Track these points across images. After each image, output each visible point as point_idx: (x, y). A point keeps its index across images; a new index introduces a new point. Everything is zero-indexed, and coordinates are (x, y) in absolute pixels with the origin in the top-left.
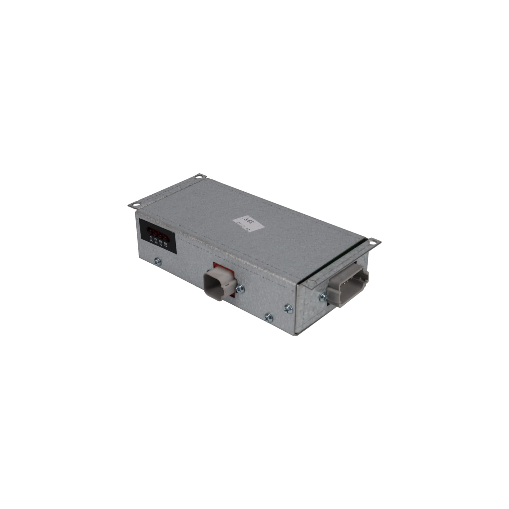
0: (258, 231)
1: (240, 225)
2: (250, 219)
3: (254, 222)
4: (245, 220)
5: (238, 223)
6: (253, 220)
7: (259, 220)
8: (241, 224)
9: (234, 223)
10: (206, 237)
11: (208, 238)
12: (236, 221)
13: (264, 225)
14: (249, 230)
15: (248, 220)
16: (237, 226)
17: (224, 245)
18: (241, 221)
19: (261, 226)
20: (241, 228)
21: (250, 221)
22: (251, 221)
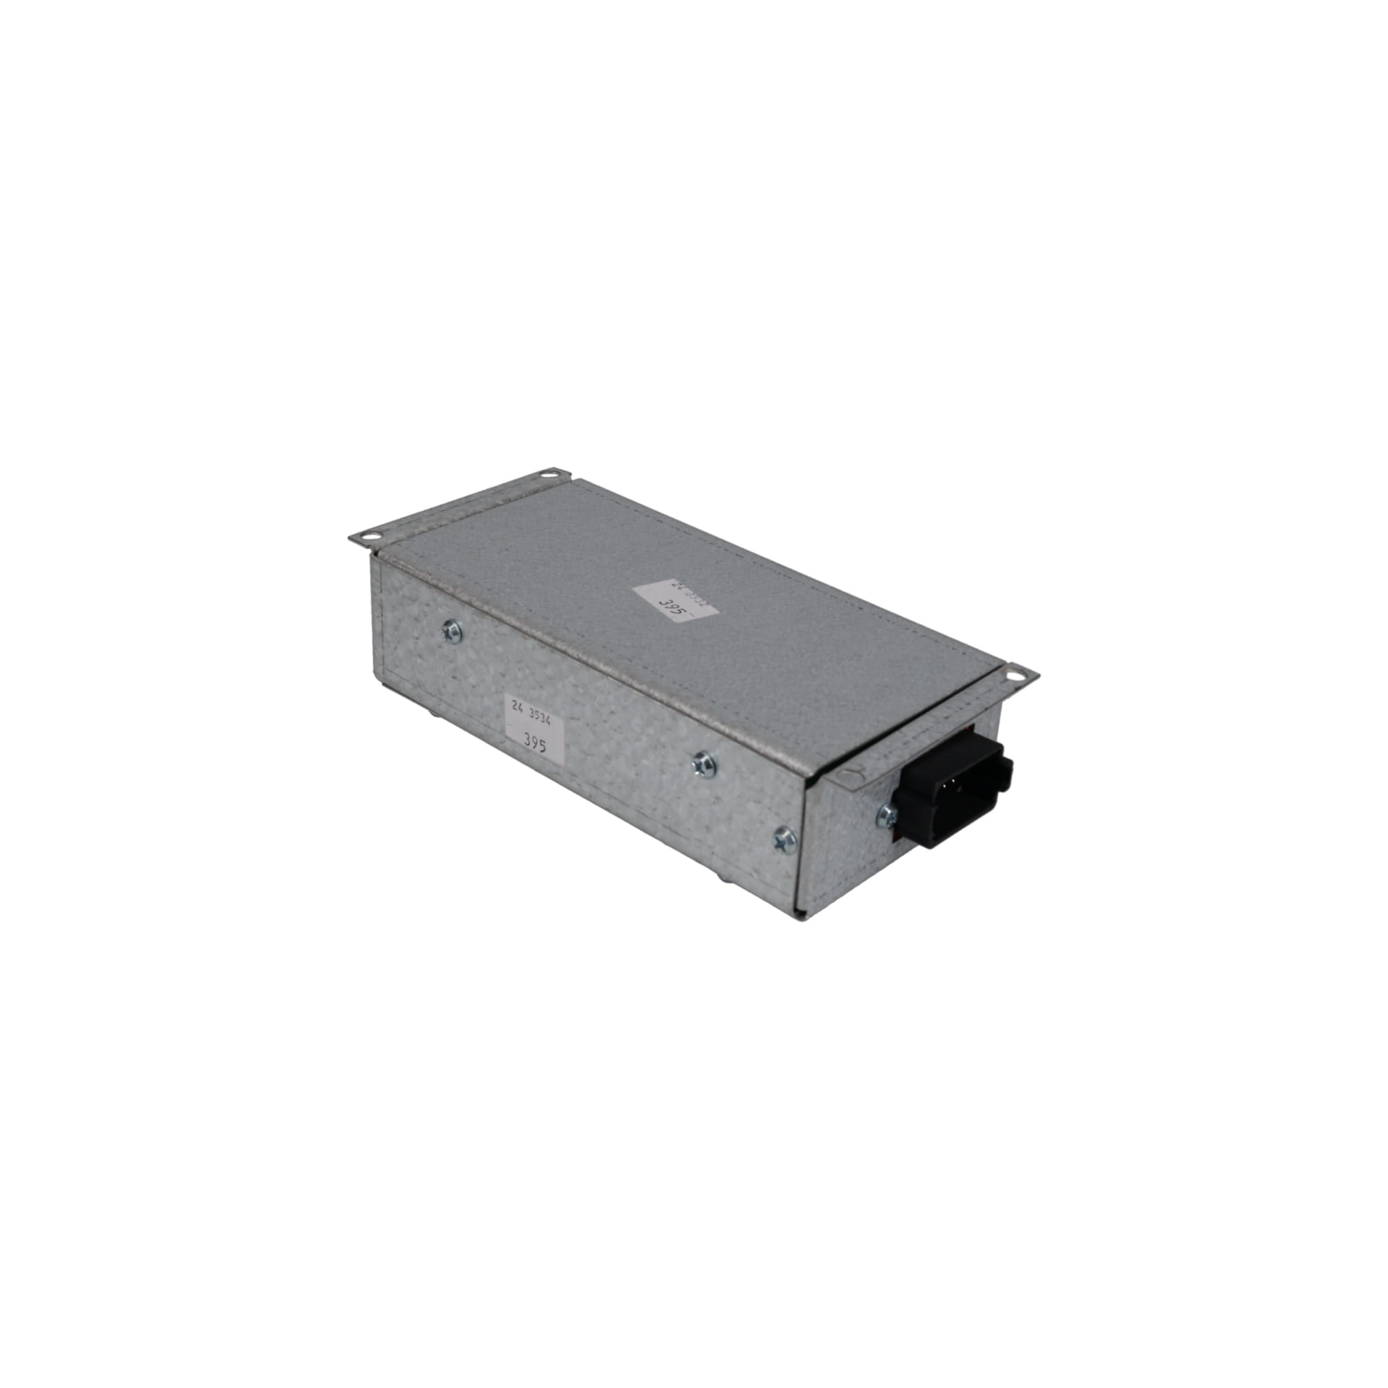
0: (652, 581)
1: (699, 599)
2: (672, 612)
3: (660, 603)
4: (685, 611)
5: (704, 602)
6: (662, 609)
7: (646, 609)
8: (696, 602)
9: (715, 606)
10: (785, 576)
11: (780, 574)
12: (710, 611)
13: (634, 593)
14: (673, 585)
15: (675, 610)
16: (707, 597)
17: (737, 555)
18: (695, 609)
19: (641, 591)
20: (695, 591)
21: (672, 607)
22: (669, 605)
